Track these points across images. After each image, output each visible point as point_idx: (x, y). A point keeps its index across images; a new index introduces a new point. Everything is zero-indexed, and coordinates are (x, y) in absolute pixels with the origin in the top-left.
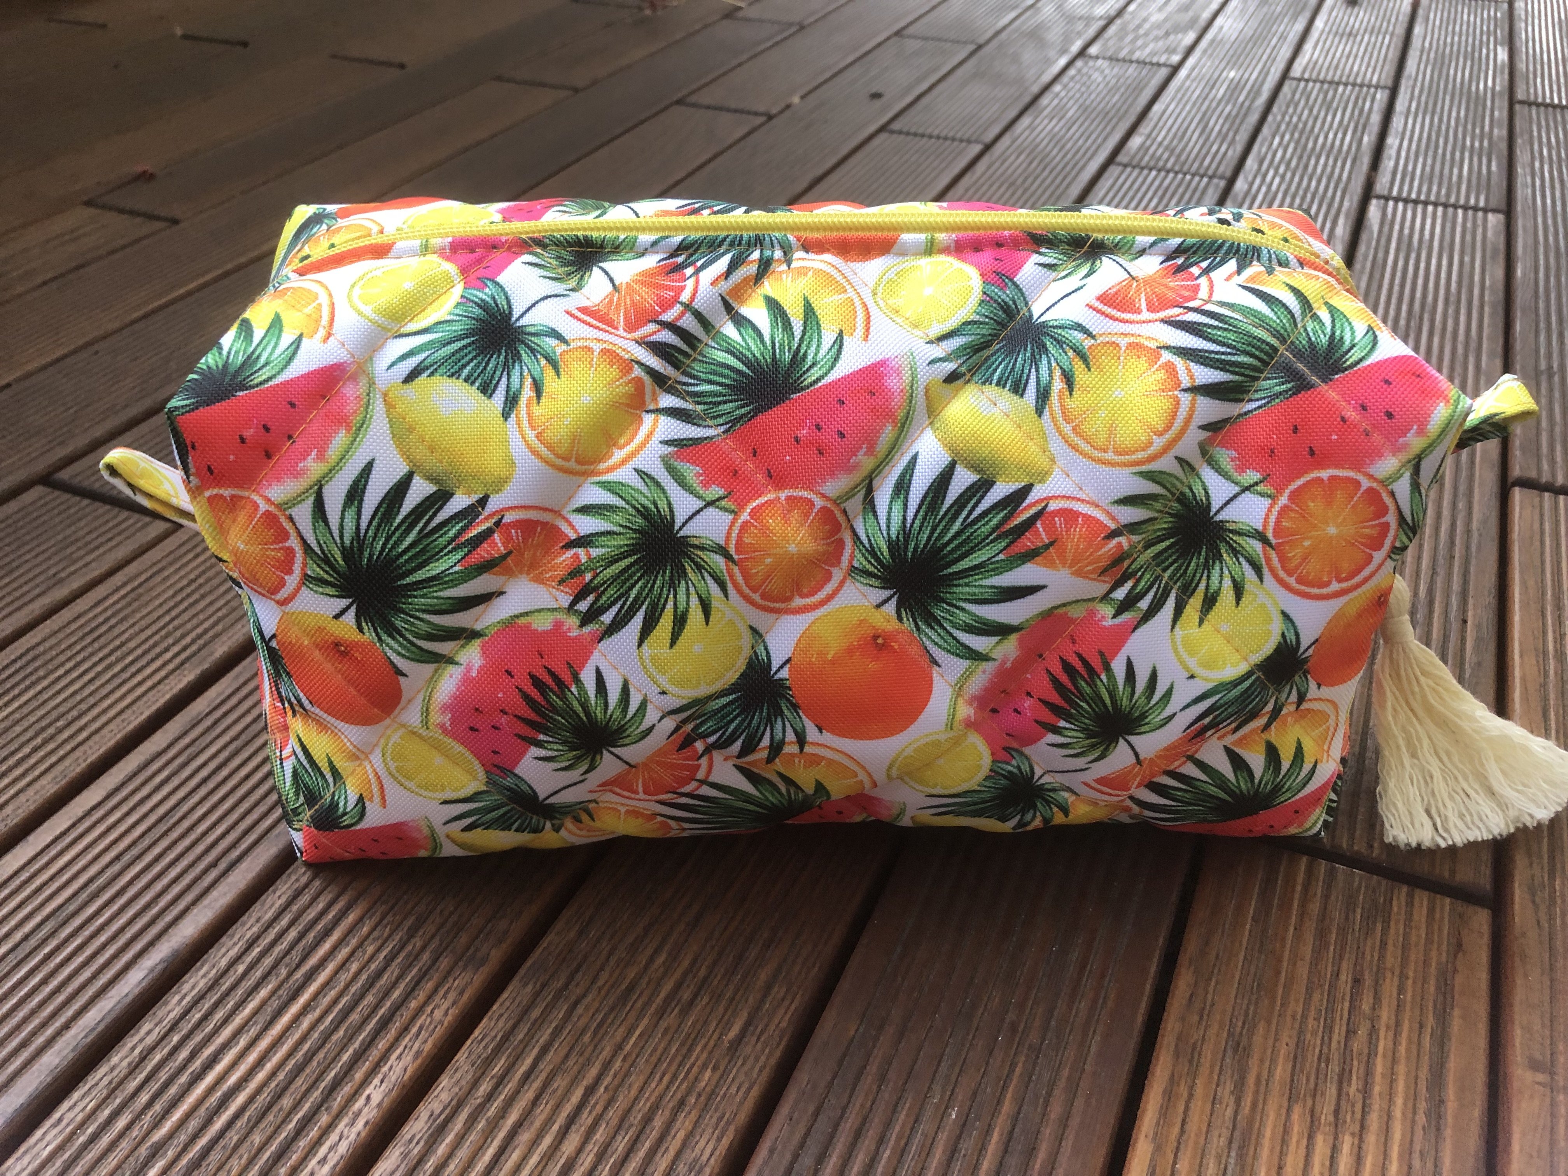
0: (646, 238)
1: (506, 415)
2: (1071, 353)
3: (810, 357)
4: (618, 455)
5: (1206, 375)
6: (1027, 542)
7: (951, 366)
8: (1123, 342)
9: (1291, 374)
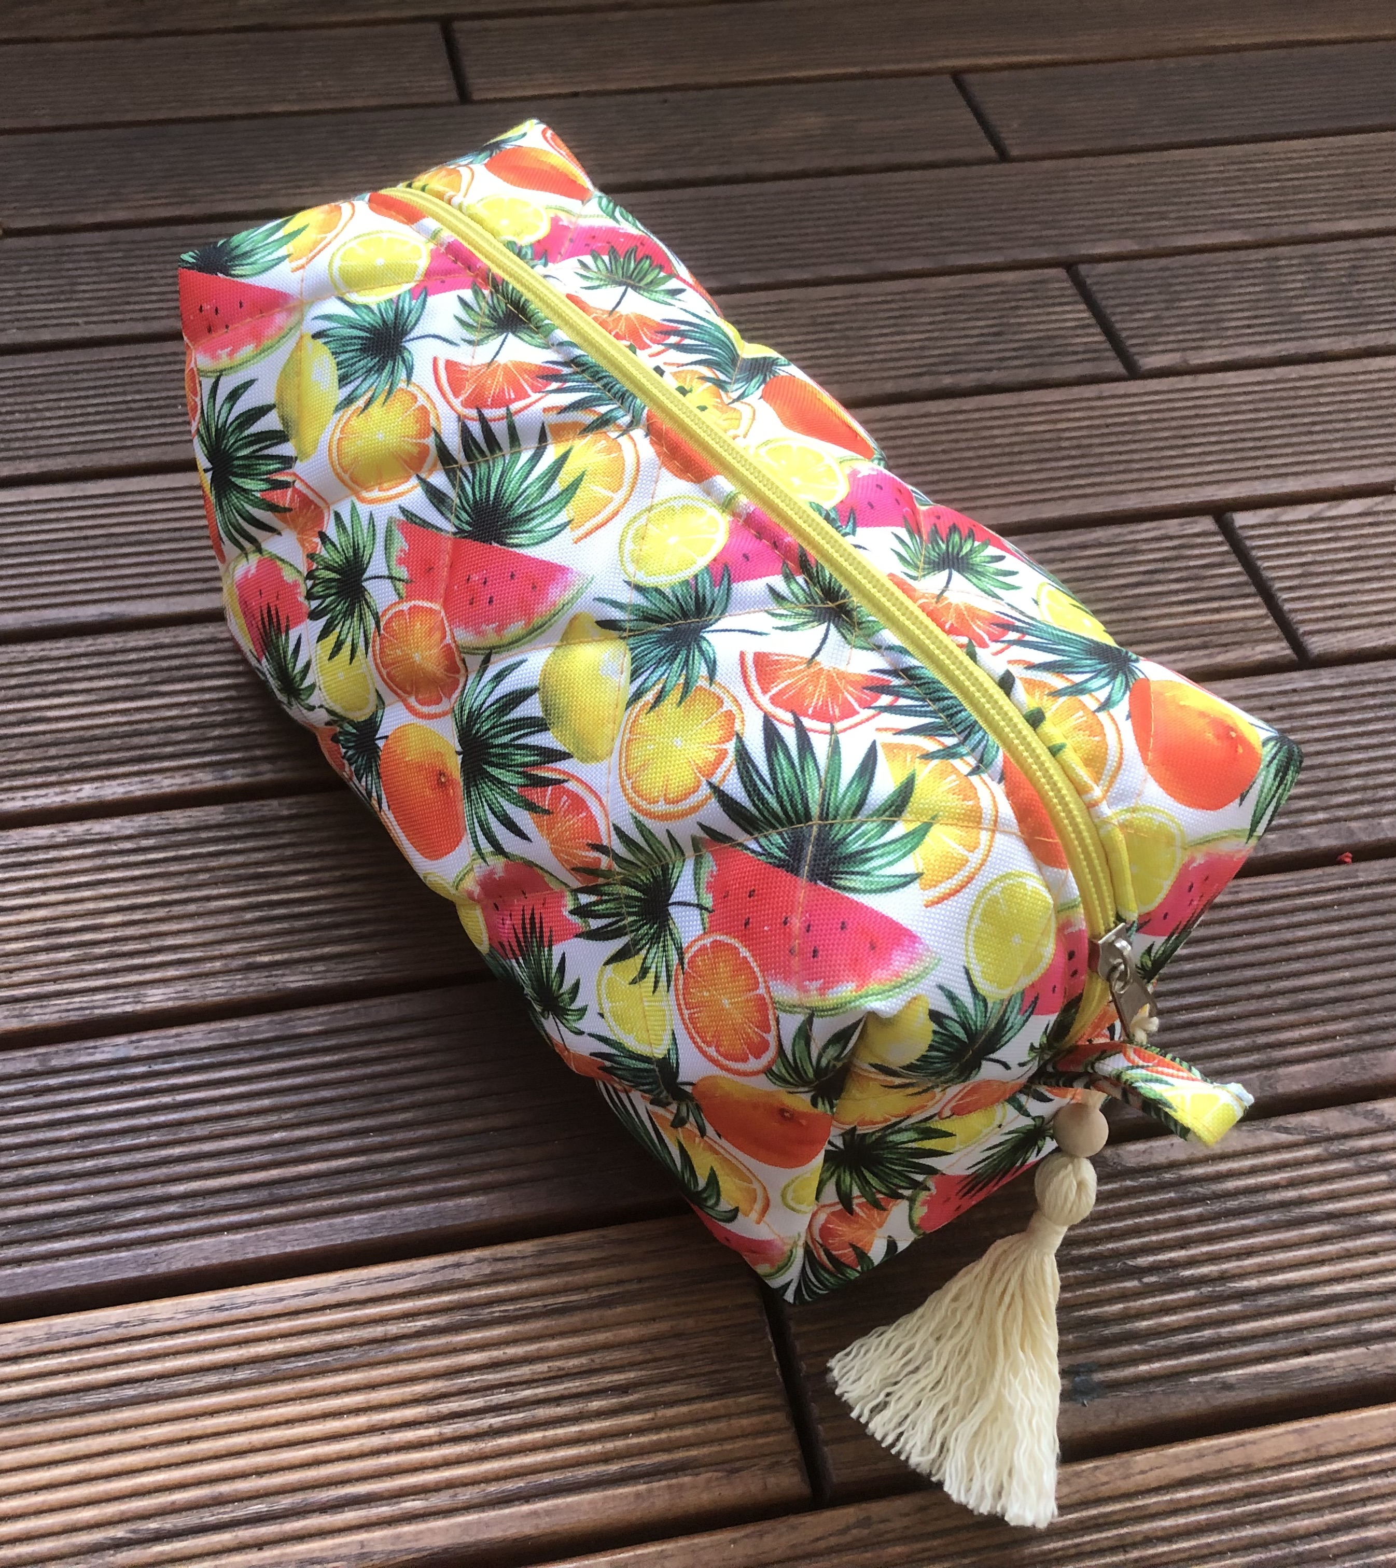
0: (561, 335)
1: (338, 409)
2: (682, 681)
3: (534, 523)
4: (375, 494)
5: (734, 787)
6: (534, 795)
7: (616, 614)
8: (728, 705)
9: (795, 849)
